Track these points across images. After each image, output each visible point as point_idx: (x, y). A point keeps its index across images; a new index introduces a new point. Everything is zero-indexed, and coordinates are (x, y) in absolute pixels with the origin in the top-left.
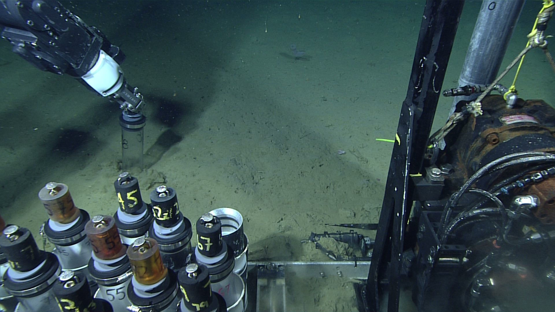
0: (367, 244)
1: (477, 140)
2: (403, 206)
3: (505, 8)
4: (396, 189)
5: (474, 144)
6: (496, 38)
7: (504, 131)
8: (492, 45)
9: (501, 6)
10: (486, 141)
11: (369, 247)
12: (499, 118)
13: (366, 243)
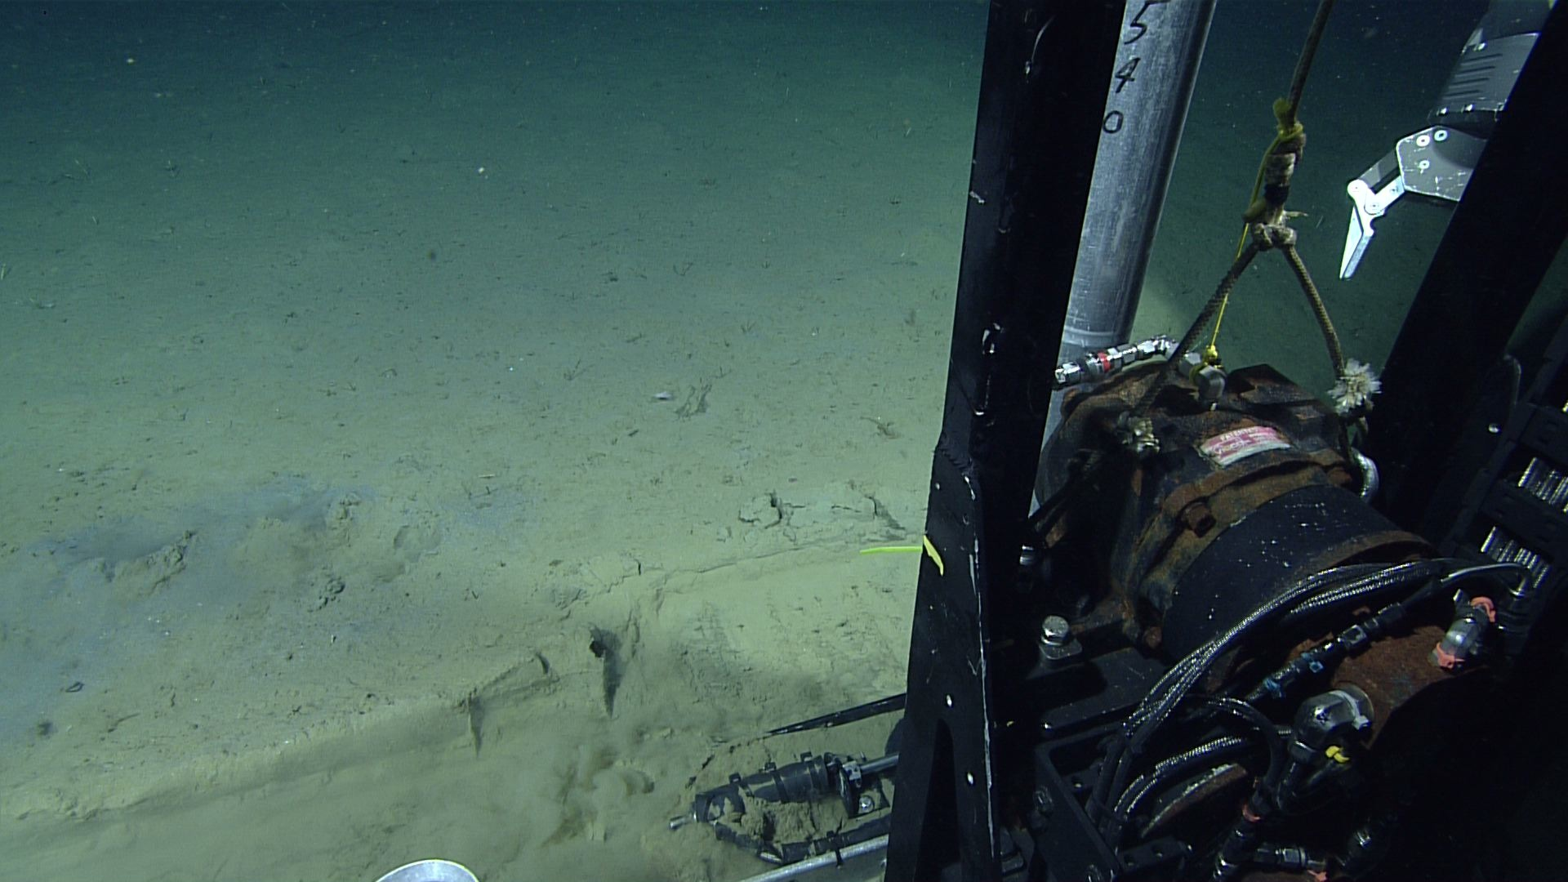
0: (854, 780)
1: (1153, 520)
2: (988, 762)
3: (1147, 127)
4: (950, 702)
5: (1146, 532)
6: (1134, 209)
7: (1222, 489)
8: (1126, 227)
9: (1137, 122)
10: (1179, 525)
11: (858, 786)
12: (1195, 446)
13: (851, 778)
